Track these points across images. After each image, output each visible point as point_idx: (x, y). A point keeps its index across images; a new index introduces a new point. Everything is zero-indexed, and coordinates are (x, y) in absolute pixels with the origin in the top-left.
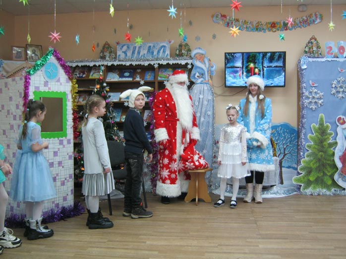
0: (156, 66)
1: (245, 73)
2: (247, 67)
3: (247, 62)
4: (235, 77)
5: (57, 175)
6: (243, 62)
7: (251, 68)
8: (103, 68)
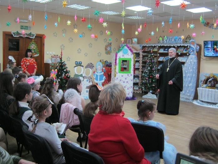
0: (176, 47)
1: (212, 50)
2: (213, 47)
3: (213, 45)
4: (208, 52)
5: (126, 86)
6: (211, 45)
7: (215, 48)
8: (157, 47)
